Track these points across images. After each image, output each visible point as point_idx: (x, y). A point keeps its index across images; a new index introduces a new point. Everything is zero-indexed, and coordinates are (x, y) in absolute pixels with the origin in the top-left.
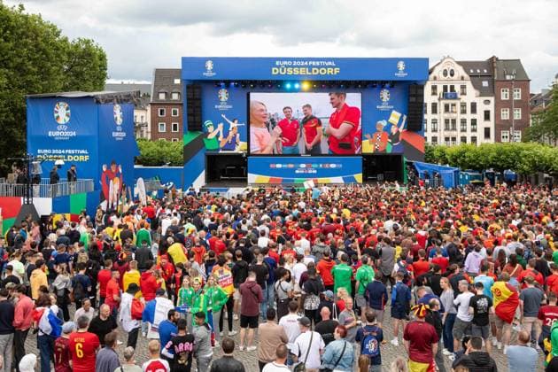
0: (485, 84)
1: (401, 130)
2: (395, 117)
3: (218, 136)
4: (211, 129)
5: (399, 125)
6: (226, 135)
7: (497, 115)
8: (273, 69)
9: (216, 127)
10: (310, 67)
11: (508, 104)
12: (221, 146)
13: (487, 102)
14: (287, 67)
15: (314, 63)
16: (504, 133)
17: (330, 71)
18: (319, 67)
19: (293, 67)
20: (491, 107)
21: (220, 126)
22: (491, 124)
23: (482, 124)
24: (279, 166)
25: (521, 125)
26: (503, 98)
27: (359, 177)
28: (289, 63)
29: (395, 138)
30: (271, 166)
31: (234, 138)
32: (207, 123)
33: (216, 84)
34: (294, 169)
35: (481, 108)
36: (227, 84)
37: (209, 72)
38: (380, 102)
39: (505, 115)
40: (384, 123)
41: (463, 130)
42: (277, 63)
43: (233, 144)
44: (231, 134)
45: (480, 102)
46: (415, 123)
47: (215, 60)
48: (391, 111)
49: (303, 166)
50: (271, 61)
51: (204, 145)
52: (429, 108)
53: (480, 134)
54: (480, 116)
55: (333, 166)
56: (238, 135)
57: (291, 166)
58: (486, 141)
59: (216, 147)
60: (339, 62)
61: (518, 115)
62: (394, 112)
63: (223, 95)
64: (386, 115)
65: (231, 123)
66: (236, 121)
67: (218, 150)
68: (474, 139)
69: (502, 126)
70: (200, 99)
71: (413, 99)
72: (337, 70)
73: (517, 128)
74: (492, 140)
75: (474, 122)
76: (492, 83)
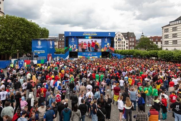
0: (127, 37)
1: (109, 47)
2: (108, 44)
3: (72, 48)
4: (70, 46)
6: (73, 48)
7: (129, 44)
9: (71, 46)
10: (91, 34)
11: (131, 42)
13: (127, 41)
16: (130, 48)
17: (95, 35)
18: (93, 34)
20: (128, 42)
21: (72, 46)
22: (128, 46)
23: (126, 46)
24: (84, 54)
25: (134, 46)
26: (130, 40)
27: (101, 56)
29: (108, 48)
30: (83, 54)
31: (75, 48)
32: (70, 45)
33: (71, 37)
34: (87, 55)
35: (126, 42)
36: (74, 37)
37: (70, 35)
39: (131, 44)
40: (106, 45)
41: (122, 47)
43: (75, 50)
45: (125, 41)
46: (112, 45)
47: (71, 32)
48: (107, 43)
49: (89, 54)
50: (83, 33)
51: (69, 50)
52: (115, 42)
53: (125, 48)
54: (125, 44)
55: (95, 54)
57: (87, 54)
58: (127, 49)
60: (97, 33)
61: (133, 44)
63: (73, 39)
64: (106, 44)
65: (75, 45)
67: (72, 51)
68: (124, 49)
69: (130, 46)
70: (68, 40)
71: (112, 41)
72: (96, 35)
73: (133, 47)
74: (128, 49)
75: (124, 45)
76: (128, 37)
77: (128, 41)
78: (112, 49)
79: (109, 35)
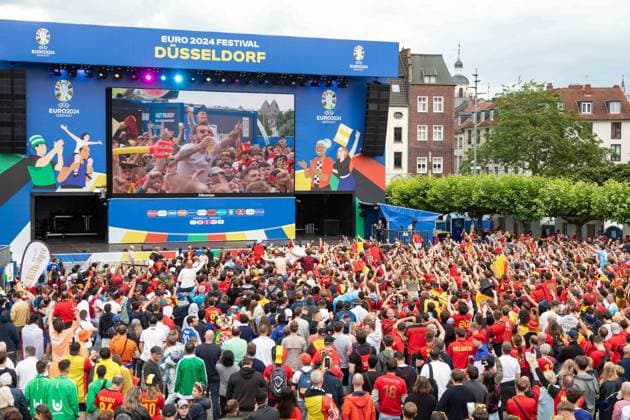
0: (396, 87)
1: (352, 154)
2: (344, 134)
3: (53, 163)
4: (41, 150)
5: (349, 148)
6: (68, 162)
7: (412, 134)
8: (157, 49)
9: (50, 148)
10: (219, 49)
11: (430, 119)
12: (61, 179)
13: (398, 115)
14: (180, 46)
15: (224, 42)
16: (420, 161)
17: (250, 56)
18: (233, 49)
19: (190, 47)
20: (403, 123)
21: (59, 146)
22: (403, 147)
23: (391, 147)
24: (162, 213)
26: (420, 109)
27: (290, 230)
28: (184, 40)
29: (342, 167)
30: (149, 213)
31: (83, 167)
32: (34, 139)
33: (51, 70)
34: (188, 218)
35: (392, 123)
36: (71, 71)
37: (43, 48)
38: (321, 110)
39: (422, 135)
40: (327, 144)
42: (164, 39)
43: (81, 177)
44: (78, 159)
46: (372, 147)
47: (52, 27)
48: (338, 123)
49: (202, 212)
50: (153, 36)
51: (28, 179)
54: (389, 135)
55: (250, 212)
56: (90, 162)
57: (183, 213)
58: (398, 171)
59: (51, 182)
60: (264, 42)
61: (438, 135)
62: (342, 127)
63: (64, 90)
64: (330, 131)
65: (78, 140)
66: (87, 137)
67: (54, 187)
69: (417, 150)
70: (24, 97)
71: (372, 107)
72: (261, 56)
73: (438, 153)
76: (405, 88)
77: (405, 111)
78: (367, 169)
79: (358, 66)
